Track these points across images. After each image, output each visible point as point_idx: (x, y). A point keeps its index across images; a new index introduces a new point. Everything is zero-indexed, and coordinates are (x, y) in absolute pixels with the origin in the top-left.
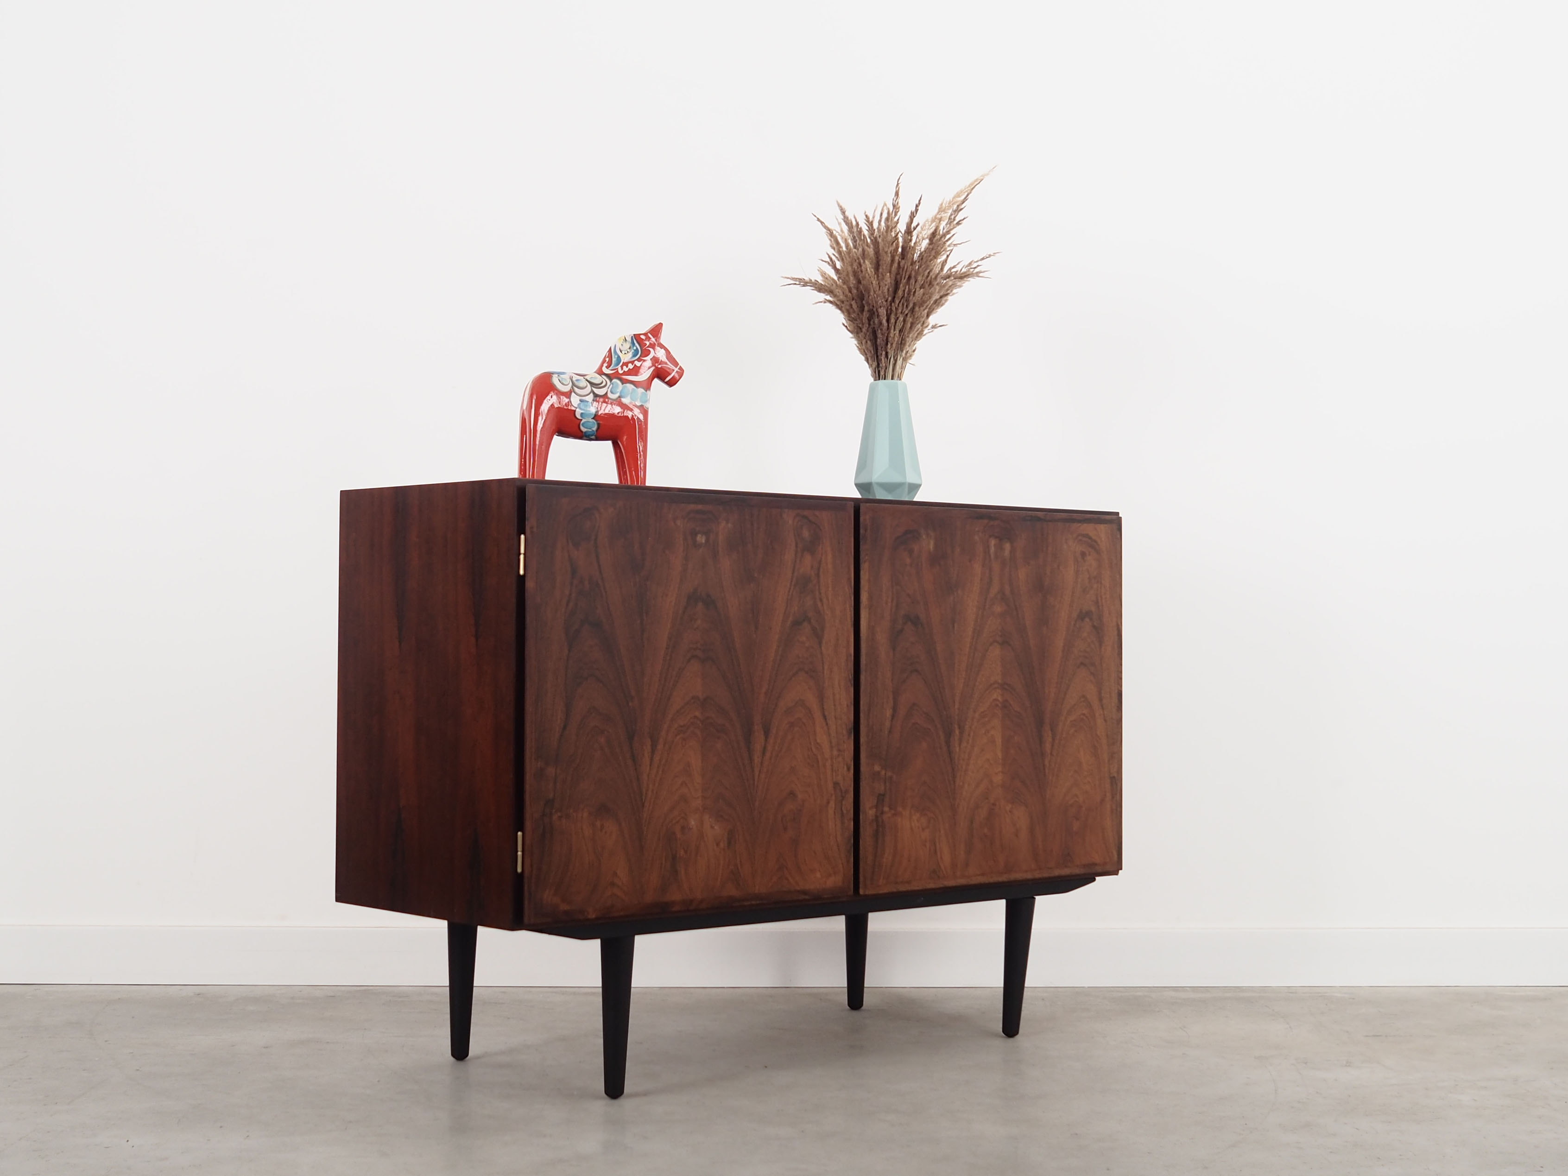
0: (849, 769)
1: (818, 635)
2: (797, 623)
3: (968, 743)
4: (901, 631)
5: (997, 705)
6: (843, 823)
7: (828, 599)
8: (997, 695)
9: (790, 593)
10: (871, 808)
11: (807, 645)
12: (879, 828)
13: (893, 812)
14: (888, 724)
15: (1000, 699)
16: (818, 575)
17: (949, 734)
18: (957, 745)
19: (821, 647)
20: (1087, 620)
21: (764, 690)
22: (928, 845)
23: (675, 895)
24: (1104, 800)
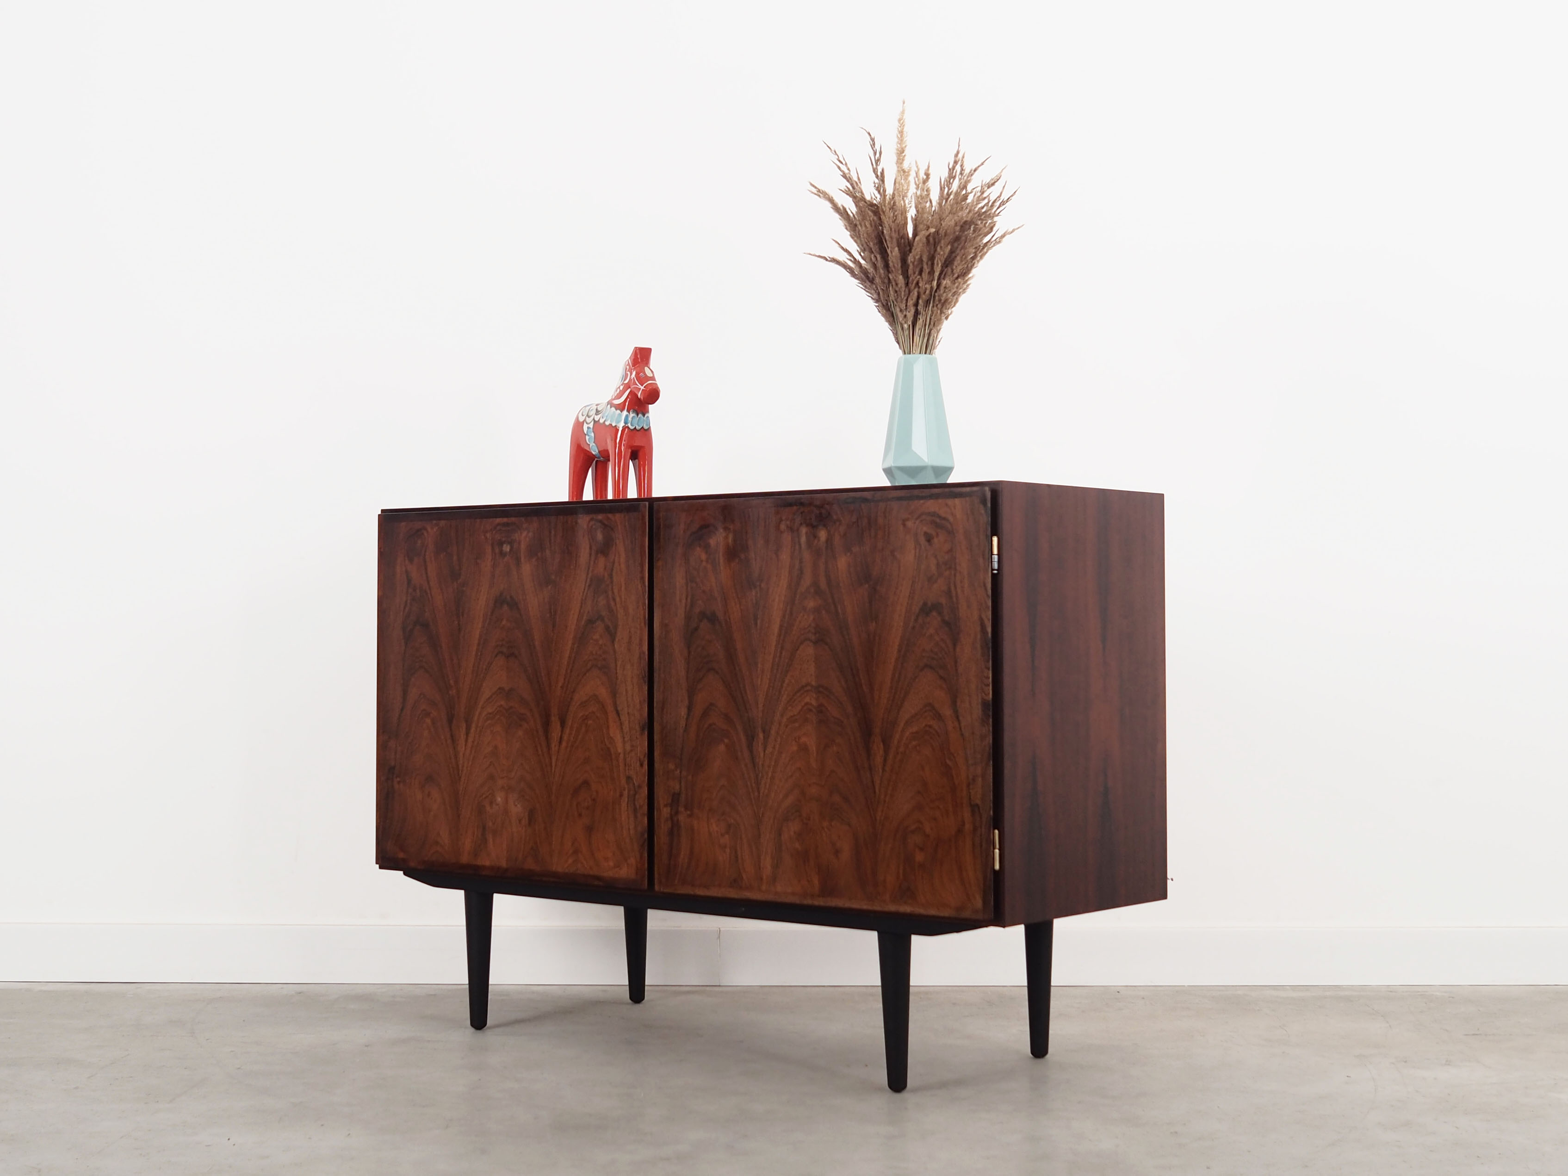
0: (642, 765)
1: (611, 632)
2: (590, 622)
3: (774, 748)
4: (696, 629)
5: (810, 710)
6: (636, 817)
7: (620, 597)
8: (811, 699)
9: (585, 594)
10: (666, 806)
11: (600, 642)
12: (674, 829)
13: (689, 812)
14: (683, 723)
15: (814, 703)
16: (611, 576)
17: (751, 739)
18: (761, 750)
19: (614, 645)
20: (934, 613)
21: (560, 684)
22: (728, 850)
23: (485, 861)
24: (960, 831)
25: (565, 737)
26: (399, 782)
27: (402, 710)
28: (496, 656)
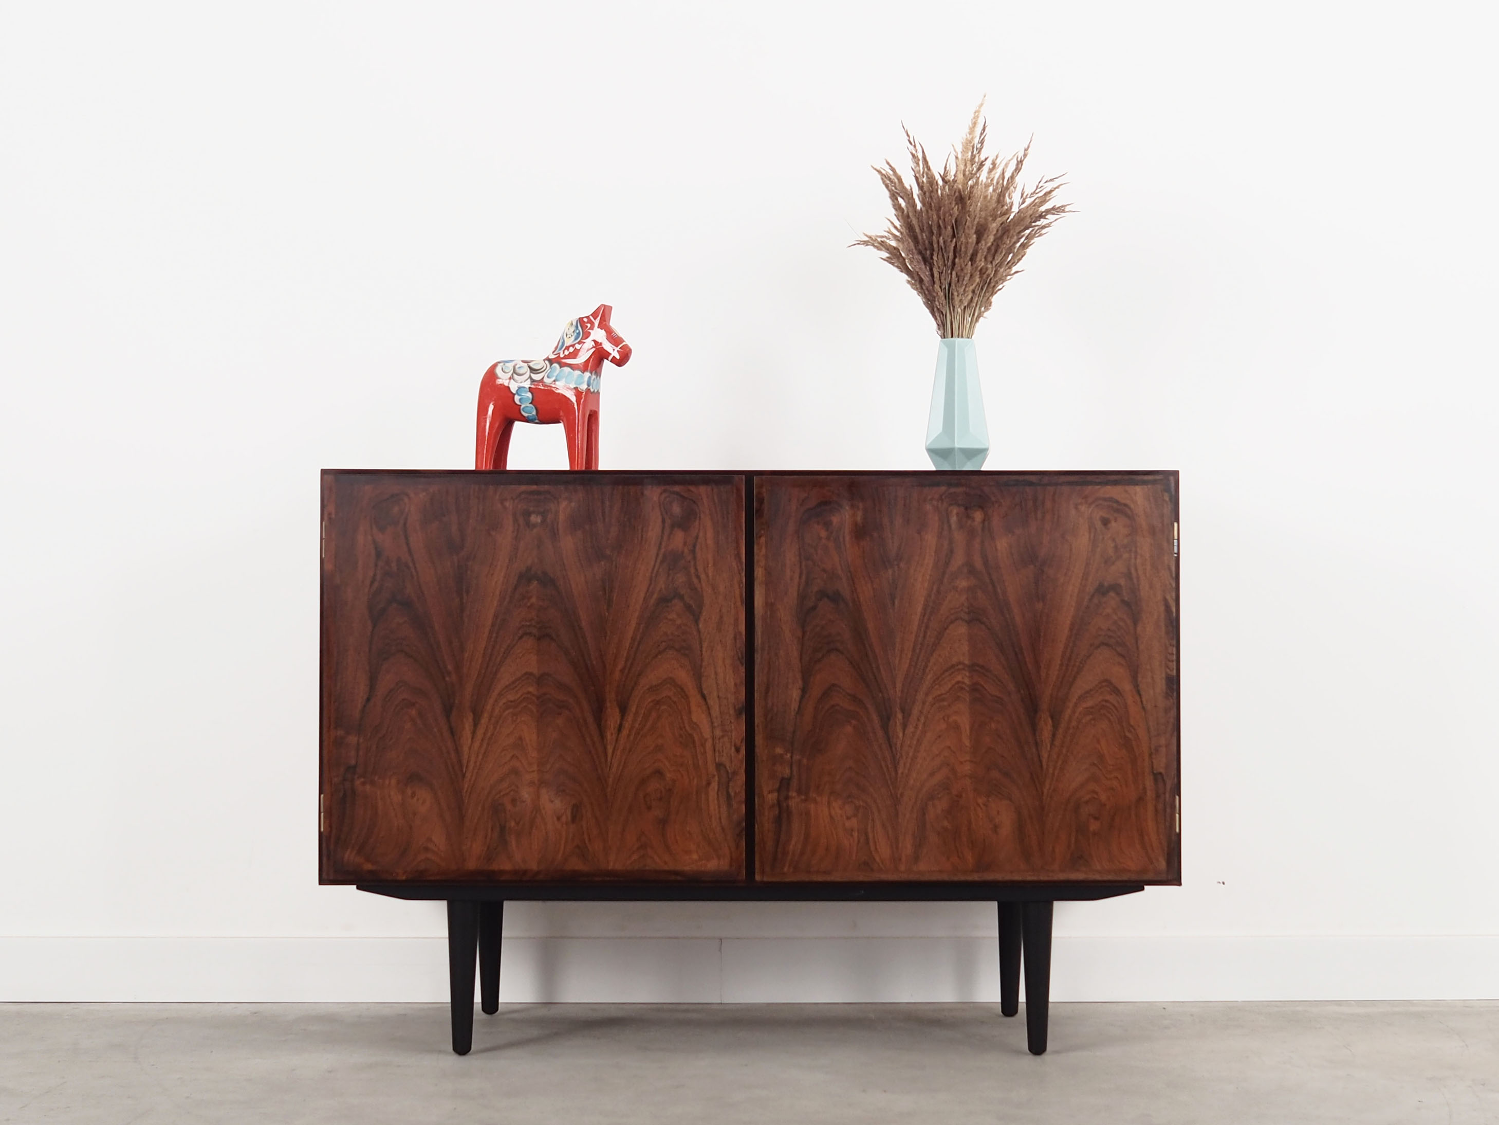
0: (738, 750)
1: (694, 610)
2: (664, 601)
3: (916, 727)
4: (814, 608)
5: (962, 689)
6: (729, 805)
7: (707, 576)
8: (964, 678)
9: (655, 571)
10: (770, 792)
11: (679, 622)
12: (783, 815)
13: (803, 797)
14: (794, 706)
15: (967, 681)
16: (693, 551)
17: (886, 720)
18: (899, 729)
19: (698, 625)
20: (1112, 594)
21: (620, 667)
22: (855, 834)
23: (504, 865)
24: (1141, 799)
25: (627, 725)
26: (363, 784)
27: (368, 700)
28: (521, 638)
